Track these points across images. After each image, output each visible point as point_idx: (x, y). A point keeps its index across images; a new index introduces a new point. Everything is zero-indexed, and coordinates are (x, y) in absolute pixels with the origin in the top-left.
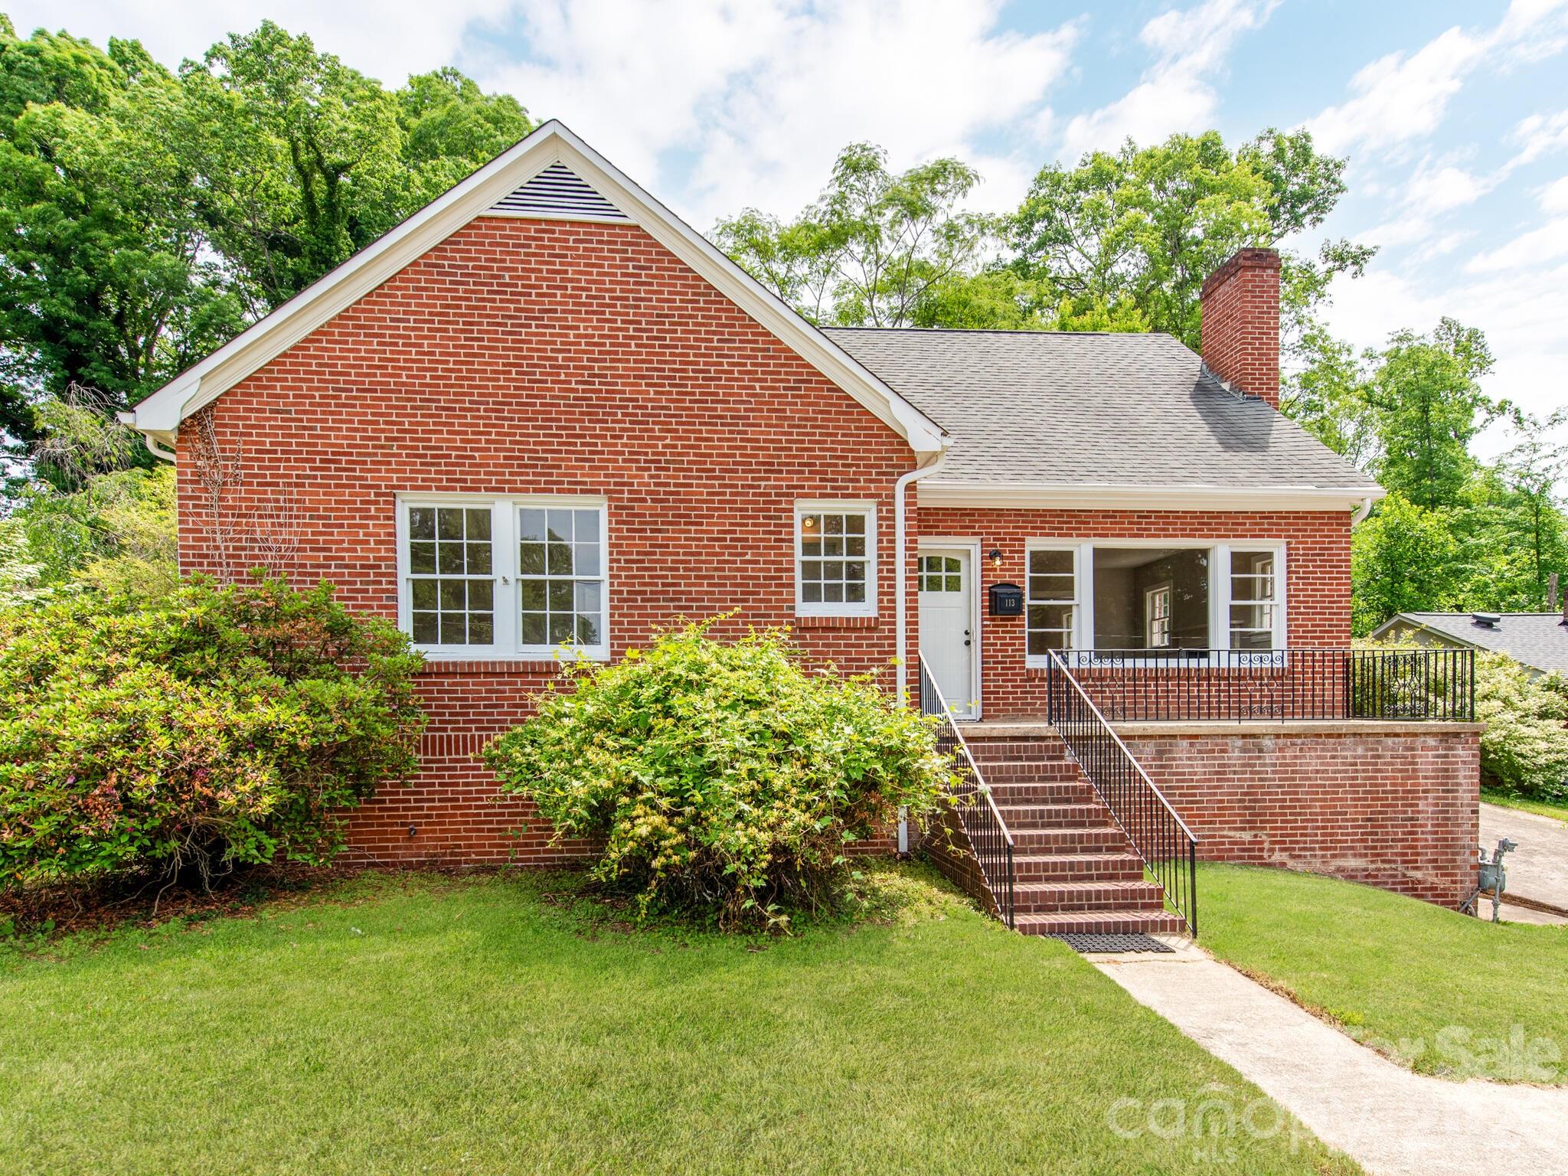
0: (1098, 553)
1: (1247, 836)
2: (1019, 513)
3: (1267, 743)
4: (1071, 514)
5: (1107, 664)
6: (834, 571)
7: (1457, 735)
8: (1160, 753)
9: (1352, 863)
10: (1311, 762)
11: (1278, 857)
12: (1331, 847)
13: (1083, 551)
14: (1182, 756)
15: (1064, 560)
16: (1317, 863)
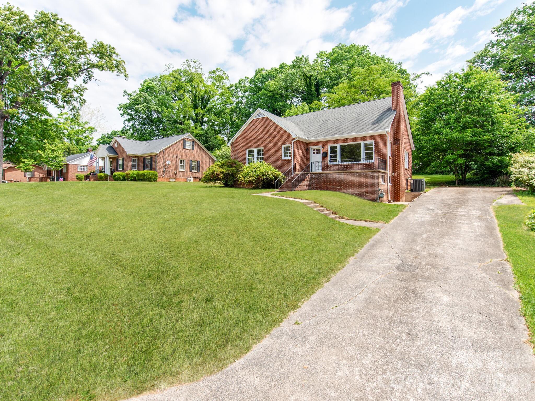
0: (341, 146)
1: (339, 188)
2: (327, 141)
3: (342, 174)
4: (335, 140)
5: (342, 163)
6: (287, 153)
7: (375, 172)
8: (326, 176)
9: (356, 192)
10: (349, 176)
11: (344, 191)
12: (353, 190)
13: (338, 146)
14: (329, 175)
15: (335, 147)
16: (351, 192)
